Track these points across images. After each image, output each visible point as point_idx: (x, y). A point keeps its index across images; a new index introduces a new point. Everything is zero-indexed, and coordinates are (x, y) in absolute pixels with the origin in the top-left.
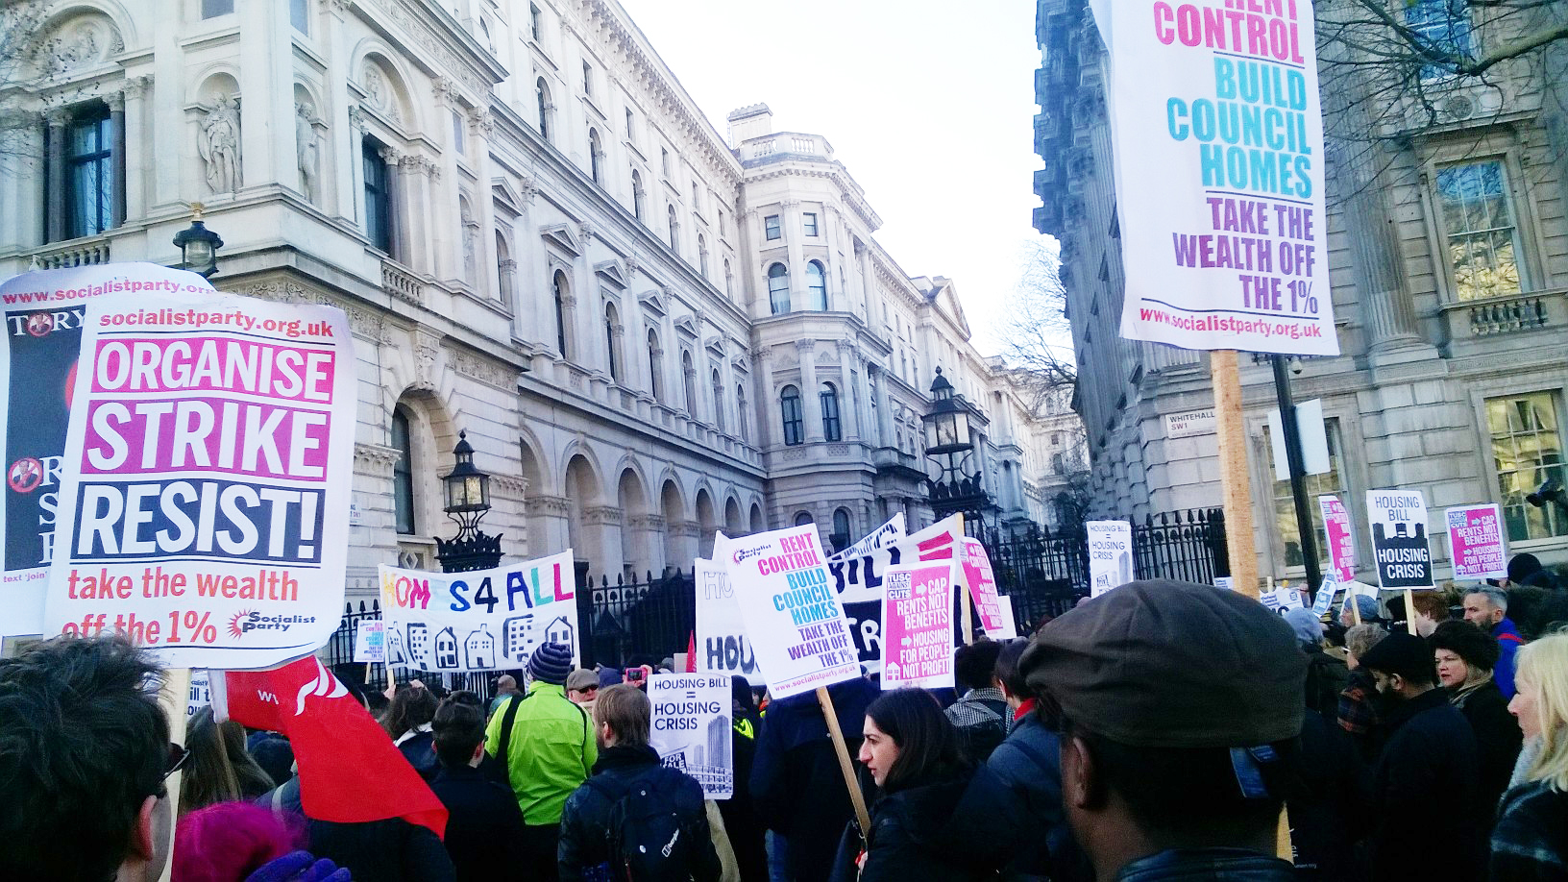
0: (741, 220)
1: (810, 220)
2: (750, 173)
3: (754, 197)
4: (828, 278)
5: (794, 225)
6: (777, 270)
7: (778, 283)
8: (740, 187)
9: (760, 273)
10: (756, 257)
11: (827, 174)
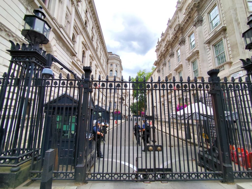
0: (107, 64)
1: (116, 66)
2: (110, 58)
3: (109, 61)
4: (117, 73)
5: (114, 65)
6: (111, 71)
7: (111, 72)
8: (108, 59)
9: (109, 71)
10: (109, 68)
11: (119, 60)
